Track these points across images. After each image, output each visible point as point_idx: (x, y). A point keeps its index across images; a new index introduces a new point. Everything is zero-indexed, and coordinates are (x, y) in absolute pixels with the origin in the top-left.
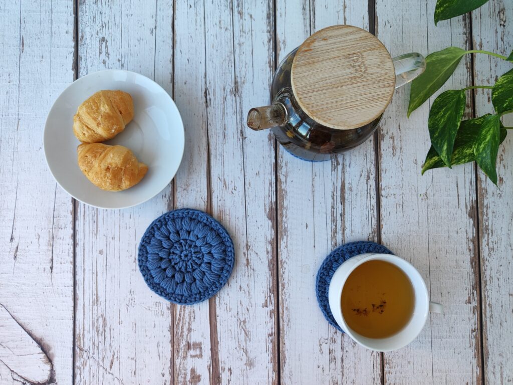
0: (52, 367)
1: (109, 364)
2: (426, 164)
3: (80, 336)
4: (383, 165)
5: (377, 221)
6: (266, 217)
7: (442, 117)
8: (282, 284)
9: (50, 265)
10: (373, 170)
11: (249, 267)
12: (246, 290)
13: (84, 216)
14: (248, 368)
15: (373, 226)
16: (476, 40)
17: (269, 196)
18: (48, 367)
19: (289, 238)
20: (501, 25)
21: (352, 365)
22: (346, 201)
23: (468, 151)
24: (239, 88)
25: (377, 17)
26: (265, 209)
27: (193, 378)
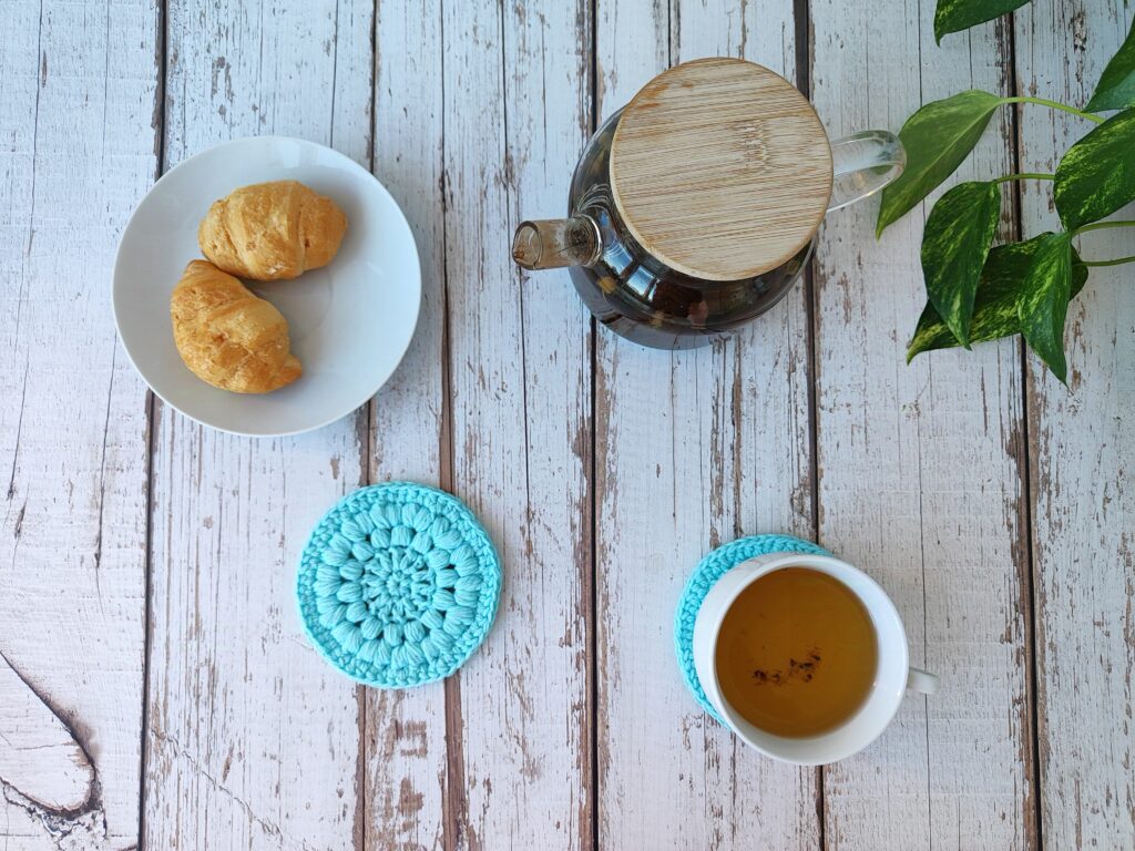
0: (95, 775)
1: (221, 769)
2: (917, 340)
3: (157, 707)
4: (825, 343)
5: (810, 461)
6: (570, 449)
7: (953, 238)
8: (603, 595)
9: (95, 550)
10: (802, 350)
11: (532, 559)
12: (526, 607)
13: (172, 442)
14: (528, 779)
15: (802, 470)
16: (1024, 77)
17: (578, 405)
18: (86, 775)
19: (619, 497)
20: (1076, 47)
21: (755, 773)
22: (743, 418)
23: (1006, 313)
24: (516, 171)
25: (814, 26)
26: (568, 432)
27: (406, 801)
